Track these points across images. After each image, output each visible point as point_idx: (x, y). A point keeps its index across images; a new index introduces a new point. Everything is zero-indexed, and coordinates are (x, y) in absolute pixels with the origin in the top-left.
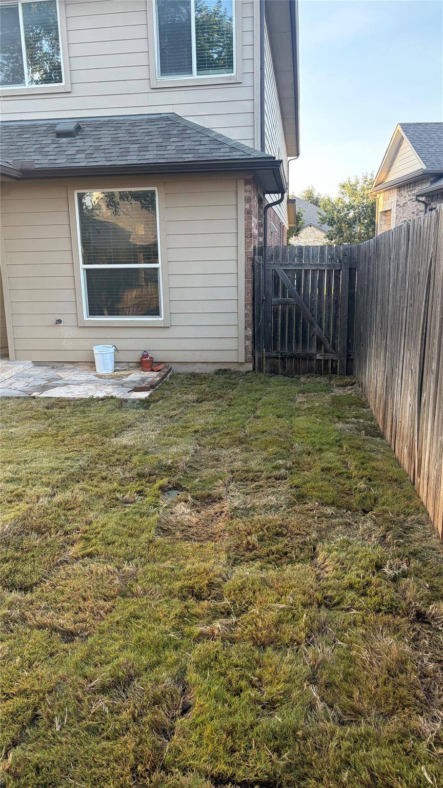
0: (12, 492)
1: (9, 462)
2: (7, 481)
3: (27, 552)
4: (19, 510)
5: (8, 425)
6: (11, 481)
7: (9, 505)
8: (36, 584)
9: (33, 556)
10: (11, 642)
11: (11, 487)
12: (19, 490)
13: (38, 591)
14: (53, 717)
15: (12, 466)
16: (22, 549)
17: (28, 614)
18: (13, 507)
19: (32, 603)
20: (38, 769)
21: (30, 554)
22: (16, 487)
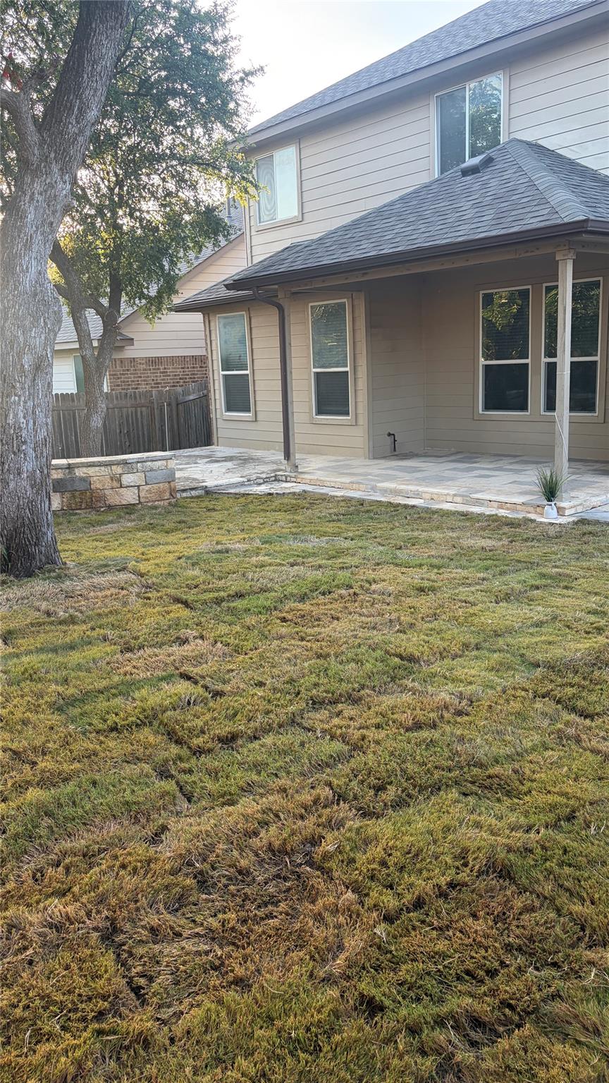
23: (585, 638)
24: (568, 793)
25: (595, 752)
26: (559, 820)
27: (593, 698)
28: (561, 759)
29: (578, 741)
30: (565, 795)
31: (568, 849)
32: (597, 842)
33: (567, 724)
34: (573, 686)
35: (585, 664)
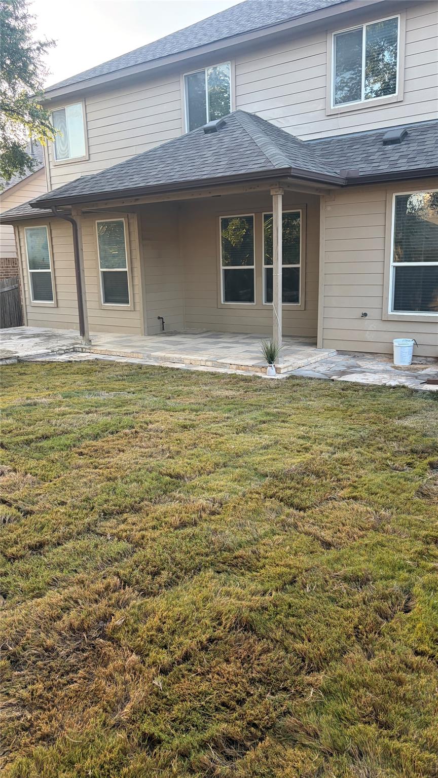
0: (301, 445)
1: (303, 425)
2: (299, 438)
3: (306, 487)
4: (305, 458)
5: (307, 399)
6: (302, 438)
7: (297, 453)
8: (308, 507)
9: (310, 490)
10: (285, 537)
11: (301, 442)
12: (307, 445)
13: (309, 512)
14: (306, 584)
15: (305, 428)
16: (303, 484)
17: (300, 524)
18: (301, 455)
19: (303, 518)
20: (290, 606)
21: (308, 488)
22: (305, 442)
23: (297, 455)
24: (290, 565)
25: (307, 534)
26: (285, 584)
27: (305, 496)
28: (285, 541)
29: (296, 527)
30: (288, 566)
31: (292, 605)
32: (311, 597)
33: (288, 515)
34: (290, 489)
35: (298, 473)
